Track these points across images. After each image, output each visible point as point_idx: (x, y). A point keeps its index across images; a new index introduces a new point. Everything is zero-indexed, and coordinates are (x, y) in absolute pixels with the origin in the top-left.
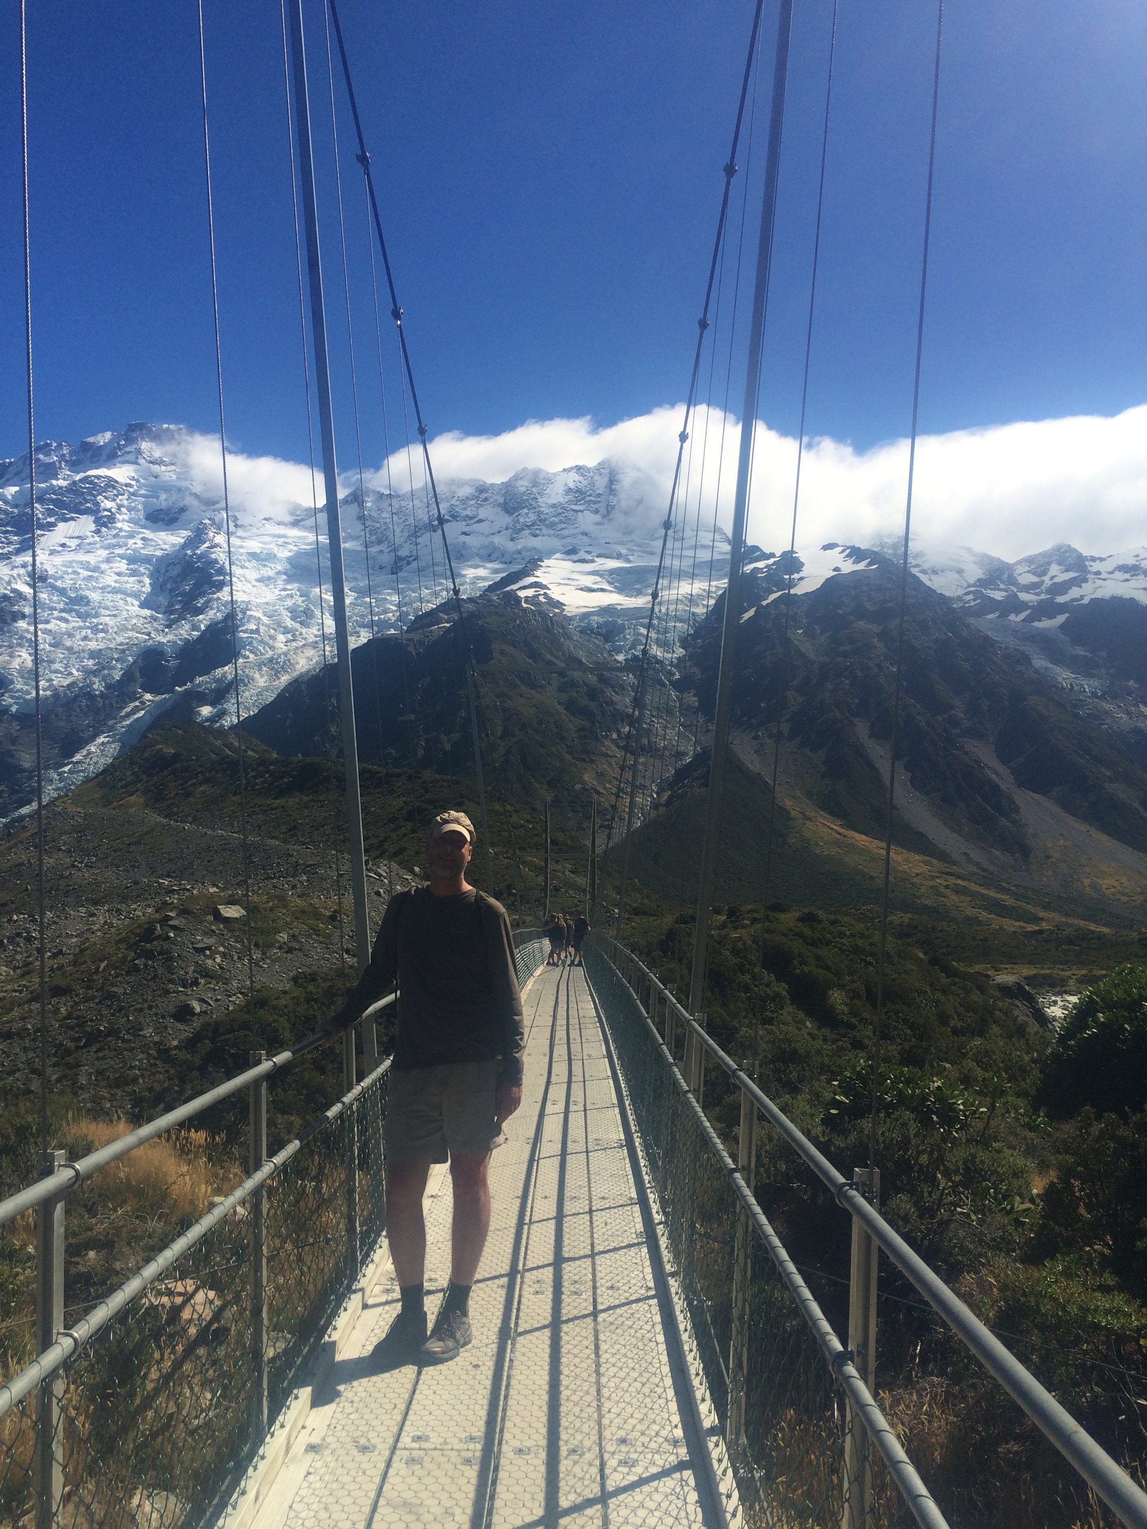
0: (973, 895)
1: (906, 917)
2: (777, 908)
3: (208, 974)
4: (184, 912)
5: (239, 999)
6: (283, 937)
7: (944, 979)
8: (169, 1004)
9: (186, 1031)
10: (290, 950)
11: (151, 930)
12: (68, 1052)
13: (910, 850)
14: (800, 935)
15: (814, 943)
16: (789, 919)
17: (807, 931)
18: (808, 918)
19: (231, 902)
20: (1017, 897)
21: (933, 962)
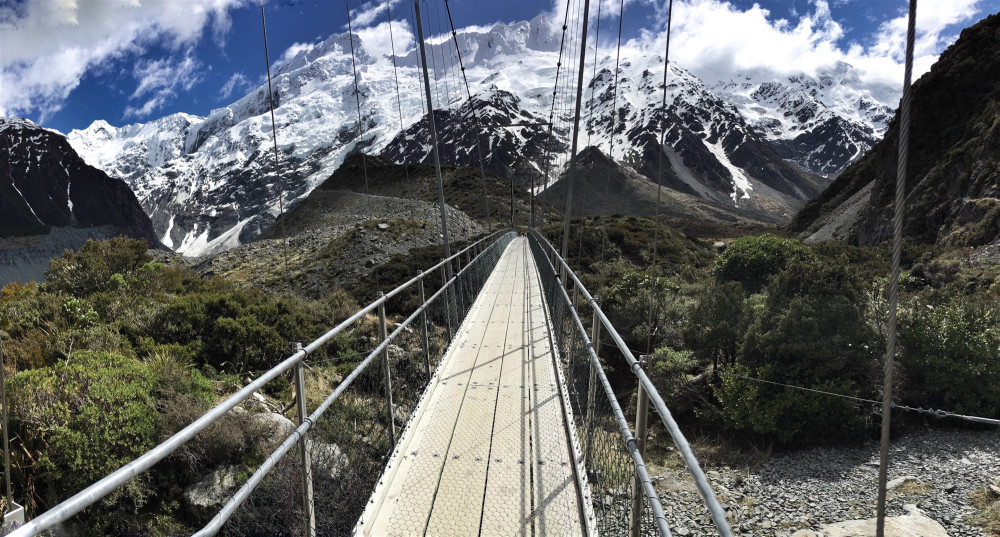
0: (709, 210)
1: (679, 220)
2: (618, 216)
3: (376, 250)
4: (366, 227)
5: (388, 259)
6: (404, 235)
7: (694, 245)
8: (364, 261)
9: (371, 270)
10: (407, 240)
11: (354, 234)
12: (330, 278)
13: (681, 192)
14: (628, 228)
15: (635, 231)
16: (621, 221)
17: (631, 226)
18: (632, 220)
19: (383, 222)
20: (727, 210)
21: (688, 238)
